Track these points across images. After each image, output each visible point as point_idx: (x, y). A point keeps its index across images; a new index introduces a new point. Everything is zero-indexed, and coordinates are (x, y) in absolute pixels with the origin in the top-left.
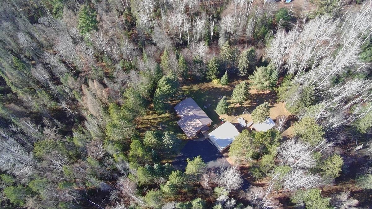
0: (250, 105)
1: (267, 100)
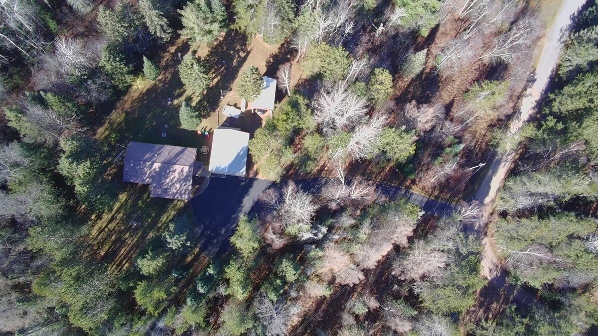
0: (219, 77)
1: (234, 49)
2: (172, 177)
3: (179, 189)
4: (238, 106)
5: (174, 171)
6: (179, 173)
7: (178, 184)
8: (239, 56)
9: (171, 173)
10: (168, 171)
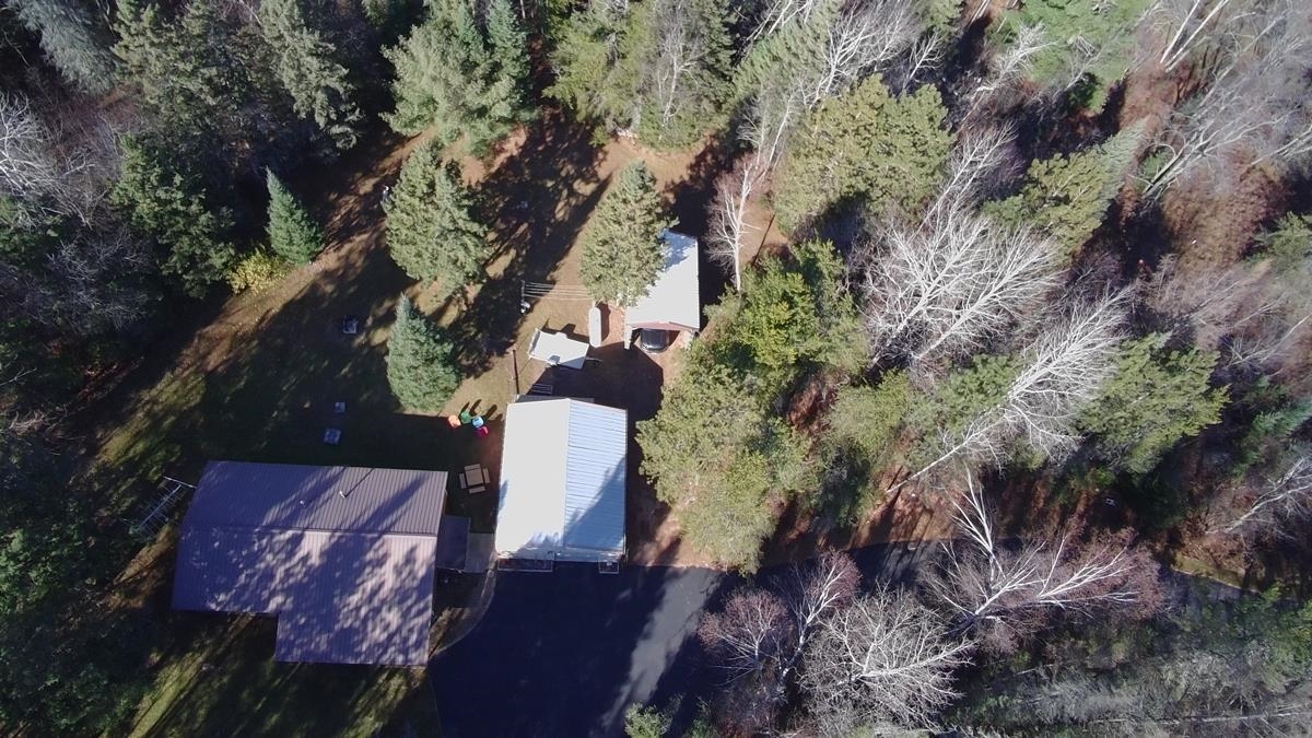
0: (512, 256)
1: (555, 174)
2: (370, 585)
3: (399, 630)
4: (577, 331)
5: (380, 562)
6: (398, 570)
7: (395, 610)
8: (572, 193)
9: (368, 570)
10: (356, 565)
